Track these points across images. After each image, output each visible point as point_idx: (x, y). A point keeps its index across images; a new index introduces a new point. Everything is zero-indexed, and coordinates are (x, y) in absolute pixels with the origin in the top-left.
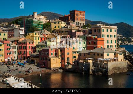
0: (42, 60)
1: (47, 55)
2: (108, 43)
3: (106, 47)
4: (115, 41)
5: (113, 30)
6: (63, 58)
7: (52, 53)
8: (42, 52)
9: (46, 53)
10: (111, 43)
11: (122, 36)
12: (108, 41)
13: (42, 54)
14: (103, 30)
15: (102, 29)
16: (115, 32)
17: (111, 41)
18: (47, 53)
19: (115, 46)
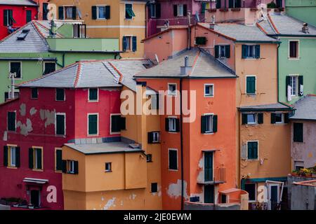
0: (18, 164)
1: (60, 131)
6: (173, 154)
7: (93, 119)
8: (23, 107)
9: (51, 117)
13: (17, 124)
18: (60, 119)
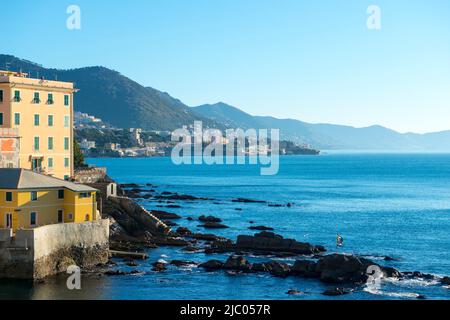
2: (37, 147)
3: (26, 165)
4: (66, 139)
5: (58, 98)
10: (51, 147)
11: (98, 120)
12: (37, 139)
14: (17, 93)
15: (13, 90)
16: (66, 103)
17: (50, 139)
19: (67, 159)
